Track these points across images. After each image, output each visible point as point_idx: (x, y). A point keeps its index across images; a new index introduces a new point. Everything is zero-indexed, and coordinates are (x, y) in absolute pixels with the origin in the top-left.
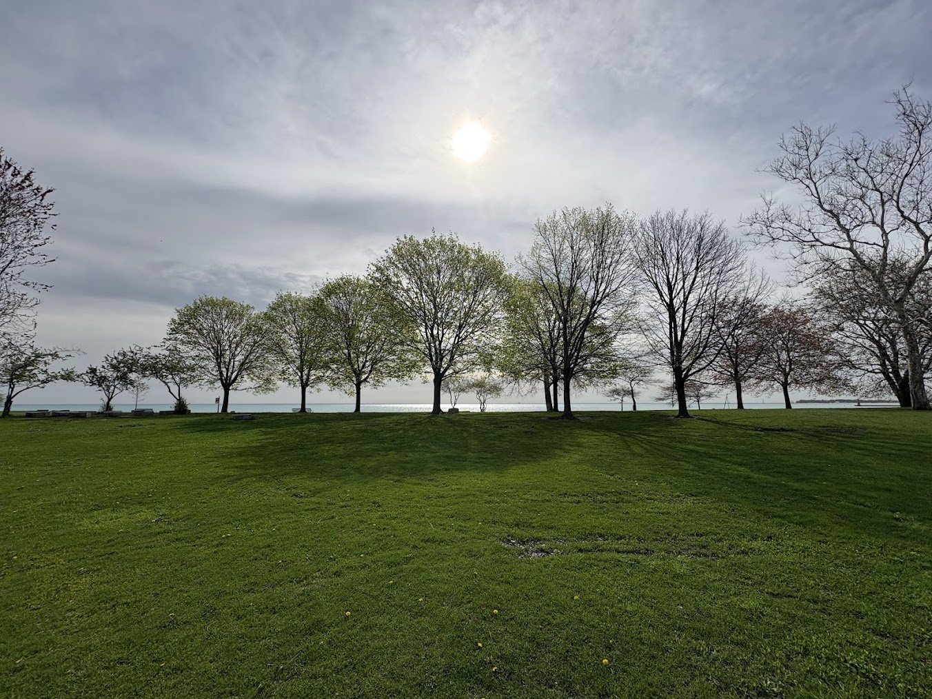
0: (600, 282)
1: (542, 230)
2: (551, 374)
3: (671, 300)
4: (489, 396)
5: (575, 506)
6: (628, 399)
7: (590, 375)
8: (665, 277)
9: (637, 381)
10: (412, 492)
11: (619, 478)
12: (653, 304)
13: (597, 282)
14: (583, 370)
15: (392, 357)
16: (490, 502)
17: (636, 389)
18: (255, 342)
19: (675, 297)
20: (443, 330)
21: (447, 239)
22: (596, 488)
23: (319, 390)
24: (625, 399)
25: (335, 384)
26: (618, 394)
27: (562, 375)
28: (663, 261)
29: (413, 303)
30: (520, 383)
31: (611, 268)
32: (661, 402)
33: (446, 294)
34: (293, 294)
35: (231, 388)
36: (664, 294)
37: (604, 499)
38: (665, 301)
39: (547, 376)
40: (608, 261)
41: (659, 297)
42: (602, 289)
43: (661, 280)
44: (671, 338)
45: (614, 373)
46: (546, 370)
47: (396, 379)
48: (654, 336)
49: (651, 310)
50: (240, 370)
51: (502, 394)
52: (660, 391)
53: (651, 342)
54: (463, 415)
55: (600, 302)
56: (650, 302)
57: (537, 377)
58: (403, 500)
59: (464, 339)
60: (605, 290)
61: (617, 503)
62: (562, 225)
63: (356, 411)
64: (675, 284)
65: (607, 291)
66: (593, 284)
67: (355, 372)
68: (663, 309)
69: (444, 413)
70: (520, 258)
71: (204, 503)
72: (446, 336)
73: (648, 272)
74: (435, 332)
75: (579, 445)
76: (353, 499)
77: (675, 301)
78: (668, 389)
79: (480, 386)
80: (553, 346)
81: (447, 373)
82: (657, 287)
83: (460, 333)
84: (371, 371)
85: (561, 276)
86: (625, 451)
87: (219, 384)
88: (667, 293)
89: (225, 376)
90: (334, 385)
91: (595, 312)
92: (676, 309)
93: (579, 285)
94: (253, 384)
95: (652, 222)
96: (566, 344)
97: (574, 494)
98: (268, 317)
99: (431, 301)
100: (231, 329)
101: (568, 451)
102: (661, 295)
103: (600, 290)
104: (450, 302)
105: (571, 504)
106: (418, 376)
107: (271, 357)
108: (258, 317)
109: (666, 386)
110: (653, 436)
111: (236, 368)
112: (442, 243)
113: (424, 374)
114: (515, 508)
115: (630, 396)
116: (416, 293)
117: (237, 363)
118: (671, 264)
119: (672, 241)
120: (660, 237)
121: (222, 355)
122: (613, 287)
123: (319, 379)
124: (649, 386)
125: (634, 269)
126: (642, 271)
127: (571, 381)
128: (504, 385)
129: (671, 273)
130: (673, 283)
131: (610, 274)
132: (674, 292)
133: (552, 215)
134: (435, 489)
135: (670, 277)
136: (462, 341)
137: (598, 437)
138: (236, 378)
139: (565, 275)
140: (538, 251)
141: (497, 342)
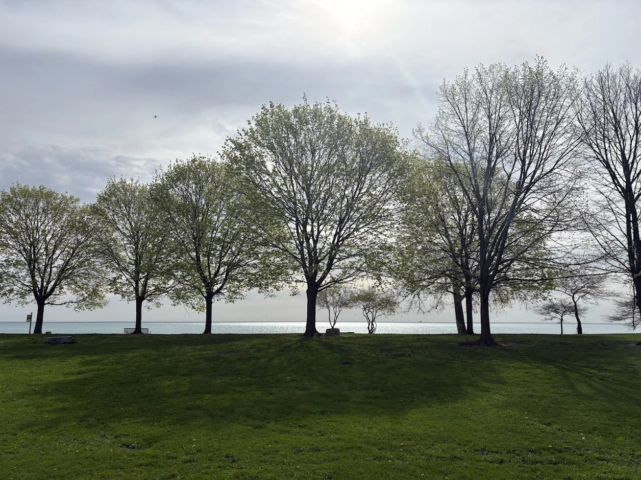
0: (527, 162)
1: (449, 95)
2: (463, 284)
3: (629, 183)
4: (380, 312)
5: (497, 468)
6: (570, 318)
7: (515, 285)
8: (619, 153)
9: (583, 294)
10: (277, 442)
11: (559, 430)
12: (604, 189)
13: (523, 162)
14: (506, 279)
15: (254, 262)
16: (379, 458)
17: (581, 303)
18: (79, 243)
19: (634, 180)
20: (319, 226)
21: (323, 108)
22: (527, 443)
23: (158, 305)
24: (566, 317)
25: (179, 296)
26: (556, 311)
27: (478, 286)
28: (616, 131)
29: (280, 191)
30: (421, 296)
31: (544, 143)
32: (617, 322)
33: (323, 181)
34: (128, 182)
35: (46, 302)
36: (618, 176)
37: (537, 457)
38: (620, 186)
39: (457, 287)
40: (540, 133)
41: (611, 181)
42: (530, 171)
43: (614, 157)
44: (628, 236)
45: (548, 283)
46: (455, 279)
47: (258, 288)
48: (605, 233)
49: (600, 197)
50: (59, 279)
51: (397, 310)
52: (615, 307)
53: (601, 241)
54: (344, 338)
55: (528, 189)
56: (599, 187)
57: (443, 288)
58: (265, 454)
59: (347, 238)
60: (535, 172)
61: (555, 464)
62: (476, 86)
63: (205, 332)
64: (633, 163)
65: (538, 172)
66: (518, 165)
67: (205, 282)
68: (617, 196)
69: (320, 334)
70: (420, 131)
71: (11, 453)
72: (323, 233)
73: (595, 147)
74: (309, 228)
75: (501, 381)
76: (200, 451)
77: (633, 185)
78: (626, 304)
79: (368, 299)
80: (464, 246)
81: (323, 283)
82: (608, 167)
83: (341, 230)
84: (225, 280)
85: (476, 155)
86: (566, 391)
87: (31, 297)
88: (622, 174)
89: (39, 286)
90: (179, 298)
91: (522, 201)
92: (636, 195)
93: (499, 165)
94: (74, 297)
95: (601, 80)
96: (483, 243)
97: (495, 449)
98: (95, 210)
99: (303, 188)
100: (49, 227)
101: (487, 390)
102: (614, 177)
103: (529, 172)
104: (329, 190)
105: (491, 465)
106: (286, 286)
107: (98, 262)
108: (83, 211)
109: (624, 300)
110: (606, 370)
111: (54, 276)
112: (316, 114)
113: (294, 284)
114: (414, 468)
115: (573, 314)
116: (285, 179)
117: (54, 270)
118: (628, 136)
119: (628, 105)
120: (612, 99)
121: (36, 260)
122: (547, 168)
123: (159, 290)
124: (600, 301)
125: (576, 143)
126: (586, 146)
127: (490, 294)
128: (400, 299)
129: (628, 147)
130: (630, 161)
131: (542, 150)
132: (633, 173)
133: (462, 75)
134: (308, 438)
135: (626, 152)
136: (343, 240)
137: (528, 371)
138: (53, 289)
139: (480, 152)
140: (444, 122)
141: (390, 241)
